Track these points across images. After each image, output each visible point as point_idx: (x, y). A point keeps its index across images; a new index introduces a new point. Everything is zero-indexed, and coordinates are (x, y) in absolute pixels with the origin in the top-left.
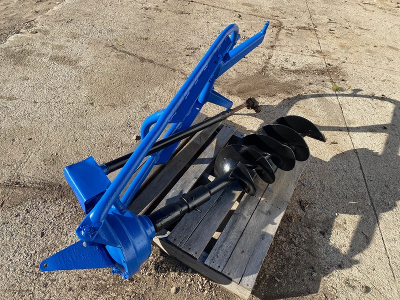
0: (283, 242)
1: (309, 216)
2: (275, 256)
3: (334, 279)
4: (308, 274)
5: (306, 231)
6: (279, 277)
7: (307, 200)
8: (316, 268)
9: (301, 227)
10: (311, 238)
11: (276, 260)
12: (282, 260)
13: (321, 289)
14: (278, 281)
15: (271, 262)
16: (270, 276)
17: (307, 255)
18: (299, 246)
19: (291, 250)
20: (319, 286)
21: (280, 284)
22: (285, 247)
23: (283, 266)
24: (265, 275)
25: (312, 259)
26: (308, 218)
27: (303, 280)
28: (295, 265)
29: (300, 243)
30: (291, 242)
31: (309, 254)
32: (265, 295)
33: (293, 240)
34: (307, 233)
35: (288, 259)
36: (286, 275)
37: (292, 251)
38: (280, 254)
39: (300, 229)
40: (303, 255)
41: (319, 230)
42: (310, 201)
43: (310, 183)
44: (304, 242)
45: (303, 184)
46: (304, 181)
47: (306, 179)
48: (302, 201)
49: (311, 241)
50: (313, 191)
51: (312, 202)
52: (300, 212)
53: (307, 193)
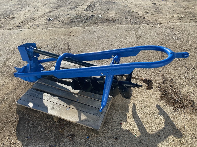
0: (46, 125)
1: (63, 139)
2: (39, 122)
4: (28, 136)
5: (53, 137)
6: (28, 123)
7: (76, 139)
8: (30, 141)
9: (55, 134)
10: (48, 140)
11: (37, 122)
12: (36, 124)
13: (19, 142)
14: (26, 123)
15: (36, 120)
16: (29, 120)
17: (38, 136)
18: (44, 133)
19: (42, 129)
21: (25, 124)
22: (44, 126)
23: (33, 125)
24: (30, 118)
25: (36, 139)
26: (62, 139)
27: (25, 134)
28: (33, 131)
29: (45, 133)
30: (46, 128)
31: (38, 137)
32: (22, 118)
33: (47, 130)
34: (52, 138)
35: (37, 127)
36: (29, 126)
37: (41, 129)
38: (40, 124)
39: (54, 134)
40: (38, 134)
41: (54, 144)
42: (74, 141)
43: (91, 142)
44: (46, 135)
45: (88, 137)
46: (92, 138)
47: (93, 139)
48: (74, 136)
49: (46, 139)
50: (83, 143)
51: (74, 142)
52: (66, 134)
53: (81, 140)
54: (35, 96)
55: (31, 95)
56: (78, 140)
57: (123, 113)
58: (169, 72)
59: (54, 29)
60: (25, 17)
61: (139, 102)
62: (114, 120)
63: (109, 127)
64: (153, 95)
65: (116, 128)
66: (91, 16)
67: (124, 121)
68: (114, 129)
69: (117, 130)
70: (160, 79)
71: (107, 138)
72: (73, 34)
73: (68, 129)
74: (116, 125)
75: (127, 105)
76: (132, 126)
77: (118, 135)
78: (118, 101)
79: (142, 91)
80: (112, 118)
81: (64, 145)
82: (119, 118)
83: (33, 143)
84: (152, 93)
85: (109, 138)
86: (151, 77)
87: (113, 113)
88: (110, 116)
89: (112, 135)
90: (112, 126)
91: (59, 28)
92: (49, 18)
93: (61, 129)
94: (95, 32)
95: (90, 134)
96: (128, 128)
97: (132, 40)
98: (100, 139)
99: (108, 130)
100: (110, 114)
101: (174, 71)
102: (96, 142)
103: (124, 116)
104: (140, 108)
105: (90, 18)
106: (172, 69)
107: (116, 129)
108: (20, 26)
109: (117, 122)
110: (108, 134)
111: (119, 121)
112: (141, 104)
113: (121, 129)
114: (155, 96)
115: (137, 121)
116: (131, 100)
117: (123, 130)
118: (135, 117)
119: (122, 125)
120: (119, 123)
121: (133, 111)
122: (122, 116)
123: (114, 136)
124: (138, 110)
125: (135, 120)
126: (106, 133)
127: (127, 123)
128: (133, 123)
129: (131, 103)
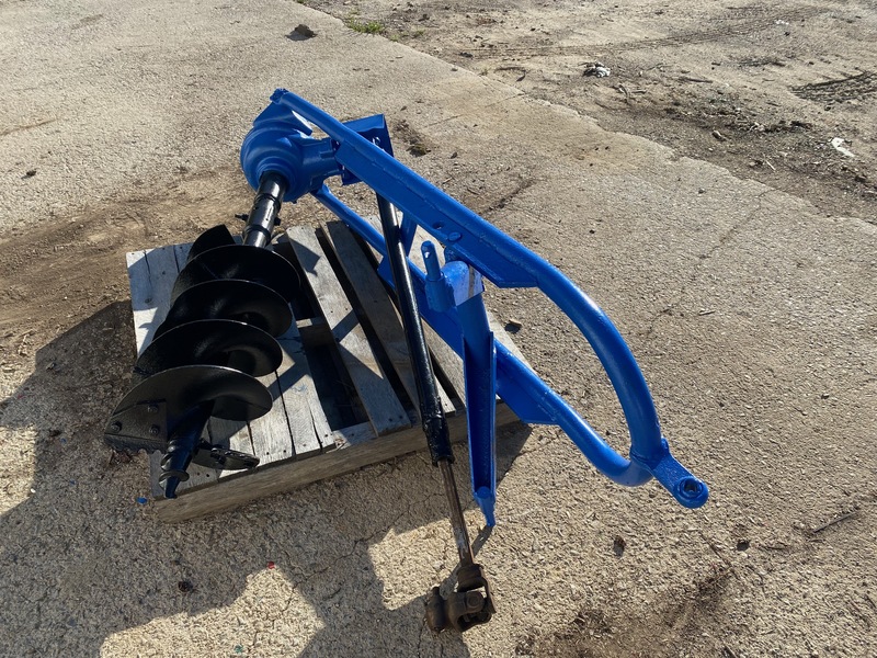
3: (12, 383)
4: (61, 362)
5: (92, 415)
6: (106, 333)
7: (117, 474)
8: (48, 376)
9: (104, 414)
10: (76, 412)
12: (113, 352)
13: (33, 358)
14: (104, 329)
16: (120, 327)
17: (73, 383)
18: (94, 386)
19: (106, 372)
20: (37, 360)
21: (99, 328)
22: (118, 371)
23: (107, 346)
25: (63, 383)
26: (98, 438)
27: (66, 351)
28: (87, 360)
29: (95, 391)
30: (112, 380)
31: (71, 386)
32: (115, 308)
33: (109, 386)
34: (87, 415)
35: (103, 360)
36: (96, 342)
37: (103, 372)
39: (105, 410)
40: (80, 378)
41: (67, 434)
42: (109, 473)
43: (127, 520)
44: (87, 396)
45: (144, 501)
46: (147, 512)
47: (144, 520)
48: (128, 462)
49: (74, 408)
50: (111, 503)
51: (103, 477)
53: (123, 489)
55: (179, 259)
56: (116, 482)
57: (332, 541)
58: (787, 591)
60: (530, 33)
61: (437, 564)
62: (270, 532)
63: (229, 535)
64: (535, 596)
65: (240, 557)
66: (793, 122)
67: (293, 568)
68: (227, 556)
69: (230, 569)
70: (684, 572)
71: (174, 557)
72: (597, 161)
74: (253, 551)
75: (386, 531)
76: (286, 608)
77: (212, 584)
78: (379, 490)
79: (520, 542)
80: (276, 519)
81: (79, 458)
82: (290, 542)
83: (47, 386)
84: (545, 587)
85: (177, 562)
86: (651, 529)
87: (301, 510)
88: (280, 507)
89: (199, 563)
90: (241, 540)
94: (701, 192)
98: (158, 537)
99: (211, 540)
100: (293, 502)
101: (824, 610)
102: (139, 533)
103: (316, 554)
104: (406, 588)
105: (767, 131)
106: (835, 593)
107: (232, 563)
108: (470, 56)
109: (268, 547)
110: (193, 549)
111: (279, 551)
112: (434, 579)
113: (245, 576)
114: (540, 607)
115: (323, 612)
116: (422, 531)
117: (244, 586)
118: (343, 593)
119: (264, 572)
120: (268, 556)
121: (366, 569)
122: (311, 547)
123: (196, 576)
124: (388, 586)
125: (329, 603)
126: (196, 540)
127: (289, 584)
128: (301, 604)
129: (407, 538)
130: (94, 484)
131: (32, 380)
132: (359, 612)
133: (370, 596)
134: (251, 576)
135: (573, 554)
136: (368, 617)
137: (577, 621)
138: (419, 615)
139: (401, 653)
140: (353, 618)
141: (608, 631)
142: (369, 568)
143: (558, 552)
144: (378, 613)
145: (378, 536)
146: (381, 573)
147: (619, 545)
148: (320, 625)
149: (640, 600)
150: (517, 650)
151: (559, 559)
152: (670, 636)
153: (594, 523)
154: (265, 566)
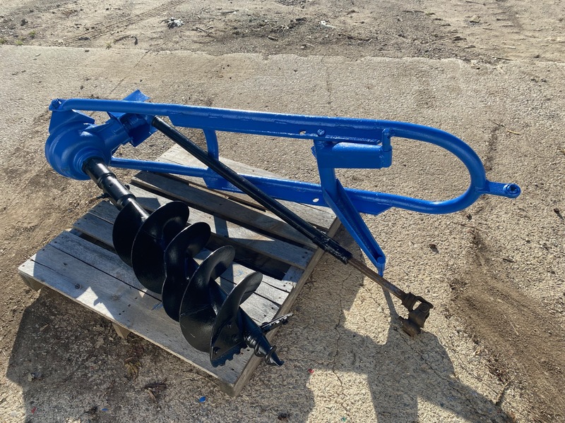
0: (94, 342)
1: (131, 394)
2: (76, 331)
3: (14, 408)
4: (36, 369)
5: (105, 382)
6: (46, 331)
7: (167, 399)
8: (39, 384)
9: (112, 375)
10: (90, 389)
11: (71, 331)
12: (67, 338)
13: (8, 382)
14: (41, 329)
15: (70, 324)
16: (52, 321)
17: (64, 375)
18: (82, 366)
19: (79, 353)
20: (14, 381)
21: (36, 331)
22: (87, 346)
23: (58, 338)
24: (55, 315)
25: (56, 380)
26: (127, 391)
27: (30, 361)
28: (54, 356)
29: (86, 368)
30: (91, 354)
31: (64, 377)
32: (31, 312)
33: (94, 358)
34: (101, 384)
35: (66, 347)
36: (45, 341)
37: (77, 354)
38: (76, 337)
39: (110, 373)
40: (65, 369)
41: (101, 405)
42: (162, 403)
43: (207, 415)
44: (86, 375)
45: (204, 399)
46: (213, 402)
47: (216, 407)
48: (166, 388)
49: (85, 386)
50: (185, 415)
51: (160, 408)
52: (143, 380)
53: (182, 403)
54: (74, 254)
55: (65, 250)
56: (172, 403)
57: (325, 337)
58: (498, 224)
59: (179, 53)
60: (108, 12)
61: (379, 309)
62: (292, 357)
63: (273, 376)
64: (429, 291)
65: (292, 381)
66: (297, 20)
67: (322, 364)
68: (285, 386)
69: (294, 390)
70: (463, 242)
71: (258, 410)
72: (231, 75)
73: (153, 364)
74: (294, 373)
75: (343, 313)
76: (341, 383)
77: (294, 405)
78: (317, 298)
79: (399, 275)
80: (286, 349)
81: (130, 411)
82: (306, 353)
83: (45, 391)
84: (428, 285)
85: (263, 410)
86: (436, 233)
87: (293, 335)
88: (281, 342)
89: (275, 401)
90: (282, 373)
91: (194, 50)
92: (172, 20)
93: (133, 362)
94: (296, 71)
95: (212, 389)
96: (327, 389)
97: (405, 106)
98: (237, 408)
99: (267, 385)
100: (285, 335)
101: (513, 222)
102: (223, 416)
103: (325, 349)
104: (379, 330)
105: (290, 28)
106: (510, 214)
107: (291, 387)
108: (87, 39)
109: (298, 364)
110: (263, 398)
111: (307, 362)
112: (385, 317)
113: (305, 386)
114: (435, 295)
115: (360, 370)
116: (357, 301)
117: (311, 392)
118: (358, 355)
119: (311, 377)
120: (304, 369)
121: (354, 336)
122: (319, 348)
123: (282, 408)
124: (372, 336)
125: (357, 364)
126: (258, 393)
127: (330, 372)
128: (346, 375)
129: (354, 309)
130: (160, 416)
131: (27, 396)
132: (373, 357)
133: (370, 346)
134: (308, 384)
135: (422, 264)
136: (379, 355)
137: (452, 289)
138: (397, 336)
139: (409, 357)
140: (375, 362)
141: (466, 284)
142: (355, 335)
143: (416, 267)
144: (380, 350)
145: (343, 318)
146: (362, 332)
147: (433, 247)
148: (364, 376)
149: (463, 263)
150: (446, 317)
151: (420, 270)
152: (485, 269)
153: (415, 246)
154: (309, 374)
